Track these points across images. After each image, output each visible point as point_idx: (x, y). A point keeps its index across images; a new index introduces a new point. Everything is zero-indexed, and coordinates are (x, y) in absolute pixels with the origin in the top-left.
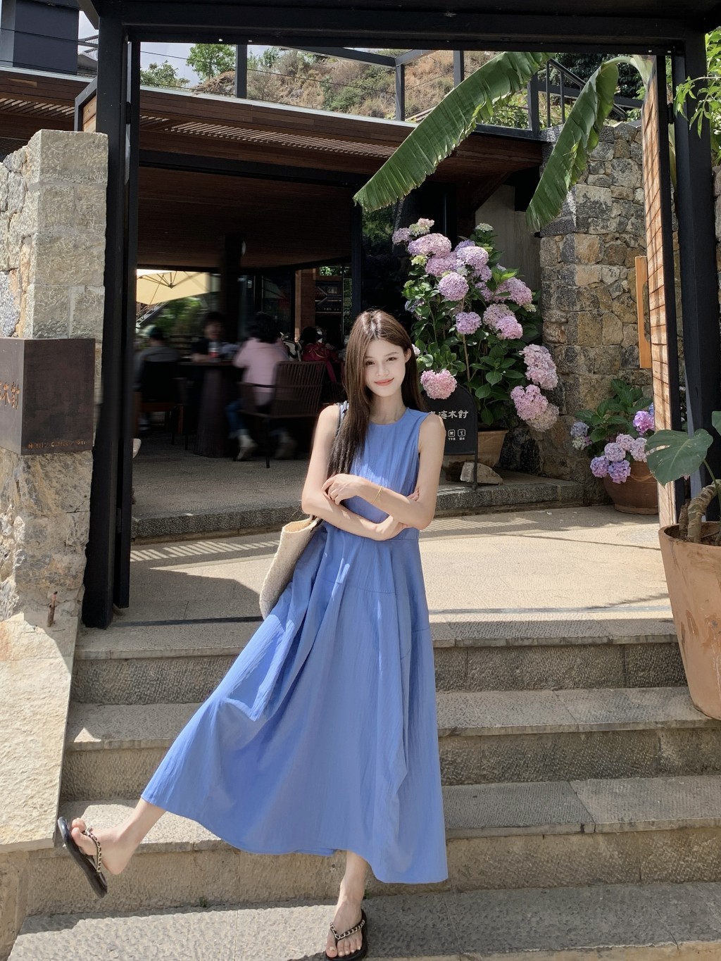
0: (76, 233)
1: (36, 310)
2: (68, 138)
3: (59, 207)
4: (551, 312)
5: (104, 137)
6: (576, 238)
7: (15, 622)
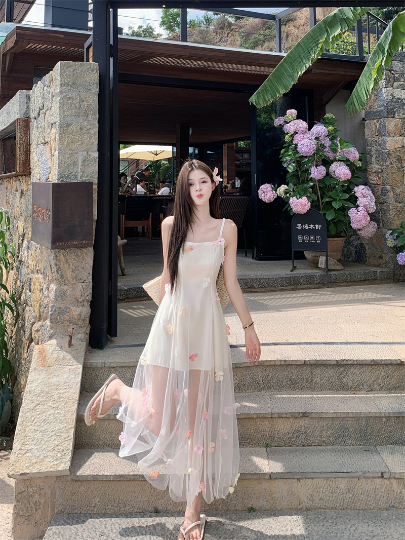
0: (81, 121)
1: (59, 166)
2: (76, 66)
3: (71, 105)
4: (372, 166)
5: (96, 65)
6: (387, 121)
7: (50, 345)
